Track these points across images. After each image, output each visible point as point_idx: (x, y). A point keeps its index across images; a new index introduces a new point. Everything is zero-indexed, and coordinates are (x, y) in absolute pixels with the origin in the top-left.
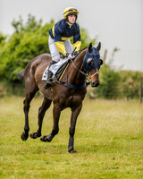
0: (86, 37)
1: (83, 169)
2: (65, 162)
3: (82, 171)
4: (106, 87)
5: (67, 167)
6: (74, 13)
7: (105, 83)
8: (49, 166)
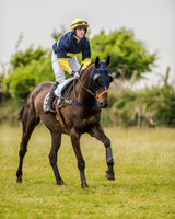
0: (144, 51)
1: (141, 214)
2: (118, 205)
3: (139, 216)
4: (169, 113)
5: (121, 210)
6: (83, 27)
7: (168, 107)
8: (100, 209)
